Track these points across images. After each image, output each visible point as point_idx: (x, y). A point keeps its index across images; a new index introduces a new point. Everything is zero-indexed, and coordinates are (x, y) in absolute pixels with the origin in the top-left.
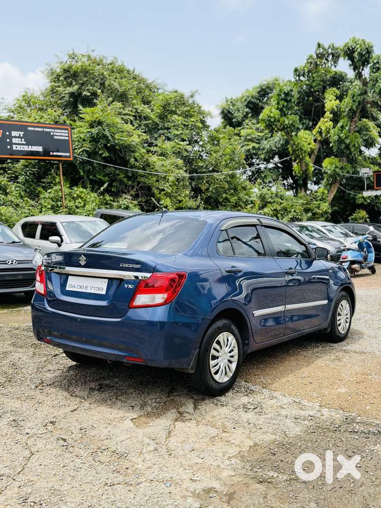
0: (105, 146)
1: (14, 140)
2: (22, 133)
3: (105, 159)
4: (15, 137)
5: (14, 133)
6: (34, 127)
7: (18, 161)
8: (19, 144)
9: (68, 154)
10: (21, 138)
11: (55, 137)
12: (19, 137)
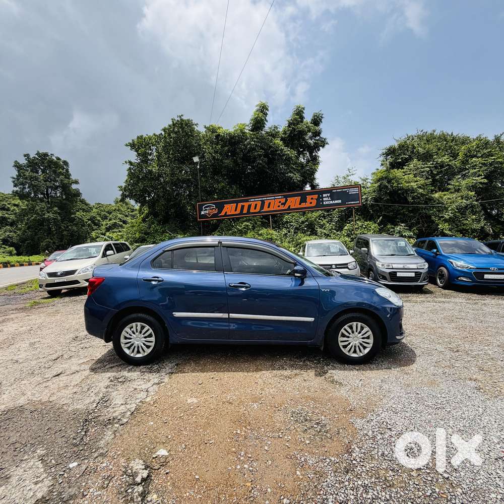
0: (386, 193)
1: (324, 199)
2: (329, 195)
3: (387, 201)
4: (325, 197)
5: (324, 195)
6: (336, 189)
7: (334, 209)
8: (327, 201)
9: (358, 202)
10: (329, 197)
11: (350, 193)
12: (328, 197)
